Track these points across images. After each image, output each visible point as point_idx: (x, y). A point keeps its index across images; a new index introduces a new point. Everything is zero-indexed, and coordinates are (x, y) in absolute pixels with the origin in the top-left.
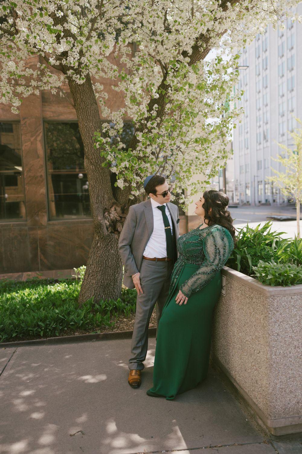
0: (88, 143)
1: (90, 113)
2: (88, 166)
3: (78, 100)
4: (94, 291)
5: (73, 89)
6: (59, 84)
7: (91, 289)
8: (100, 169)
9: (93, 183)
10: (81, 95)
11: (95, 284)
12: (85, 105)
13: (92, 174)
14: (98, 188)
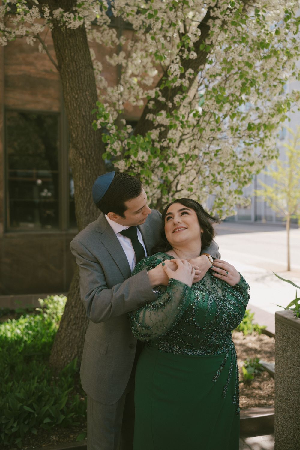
0: (77, 124)
1: (83, 80)
2: (75, 159)
3: (66, 58)
4: (76, 348)
5: (59, 42)
6: (38, 28)
7: (72, 345)
8: (93, 164)
9: (83, 184)
10: (72, 51)
11: (79, 337)
12: (76, 68)
13: (82, 171)
14: (89, 193)
